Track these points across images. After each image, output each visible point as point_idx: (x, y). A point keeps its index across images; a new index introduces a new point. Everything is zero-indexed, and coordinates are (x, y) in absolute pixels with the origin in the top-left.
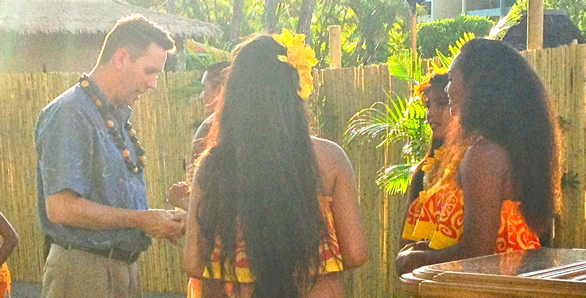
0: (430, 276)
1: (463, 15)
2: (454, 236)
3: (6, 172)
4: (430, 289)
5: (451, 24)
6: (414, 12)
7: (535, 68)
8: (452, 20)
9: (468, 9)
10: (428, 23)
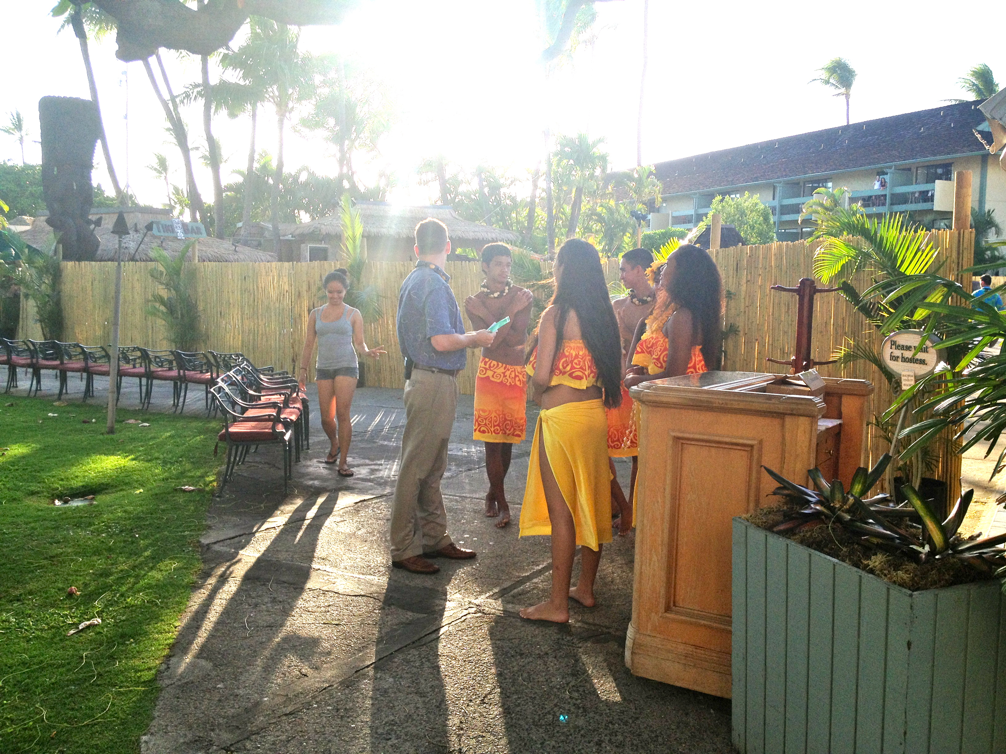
0: (648, 388)
1: (670, 227)
2: (661, 367)
3: (388, 322)
4: (648, 396)
5: (662, 233)
6: (639, 226)
7: (714, 260)
8: (663, 231)
9: (673, 224)
10: (648, 233)
